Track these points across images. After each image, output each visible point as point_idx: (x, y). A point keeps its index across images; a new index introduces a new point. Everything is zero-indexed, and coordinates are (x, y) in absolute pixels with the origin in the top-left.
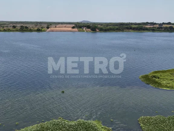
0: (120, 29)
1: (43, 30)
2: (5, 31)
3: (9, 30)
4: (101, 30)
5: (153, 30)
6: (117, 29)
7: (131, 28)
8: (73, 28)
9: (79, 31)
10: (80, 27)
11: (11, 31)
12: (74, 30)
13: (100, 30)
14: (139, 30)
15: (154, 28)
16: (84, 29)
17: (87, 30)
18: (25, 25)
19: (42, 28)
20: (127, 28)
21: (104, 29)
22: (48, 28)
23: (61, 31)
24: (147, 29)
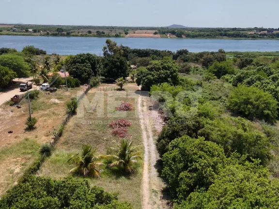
0: (211, 36)
1: (121, 35)
2: (82, 36)
3: (86, 36)
4: (188, 36)
5: (254, 37)
6: (208, 35)
7: (225, 35)
8: (156, 33)
9: (162, 37)
10: (164, 33)
11: (88, 36)
12: (156, 36)
13: (186, 37)
14: (235, 37)
15: (255, 35)
16: (168, 35)
17: (171, 36)
18: (101, 31)
19: (120, 33)
20: (221, 35)
21: (192, 35)
22: (126, 33)
23: (141, 37)
24: (246, 37)
